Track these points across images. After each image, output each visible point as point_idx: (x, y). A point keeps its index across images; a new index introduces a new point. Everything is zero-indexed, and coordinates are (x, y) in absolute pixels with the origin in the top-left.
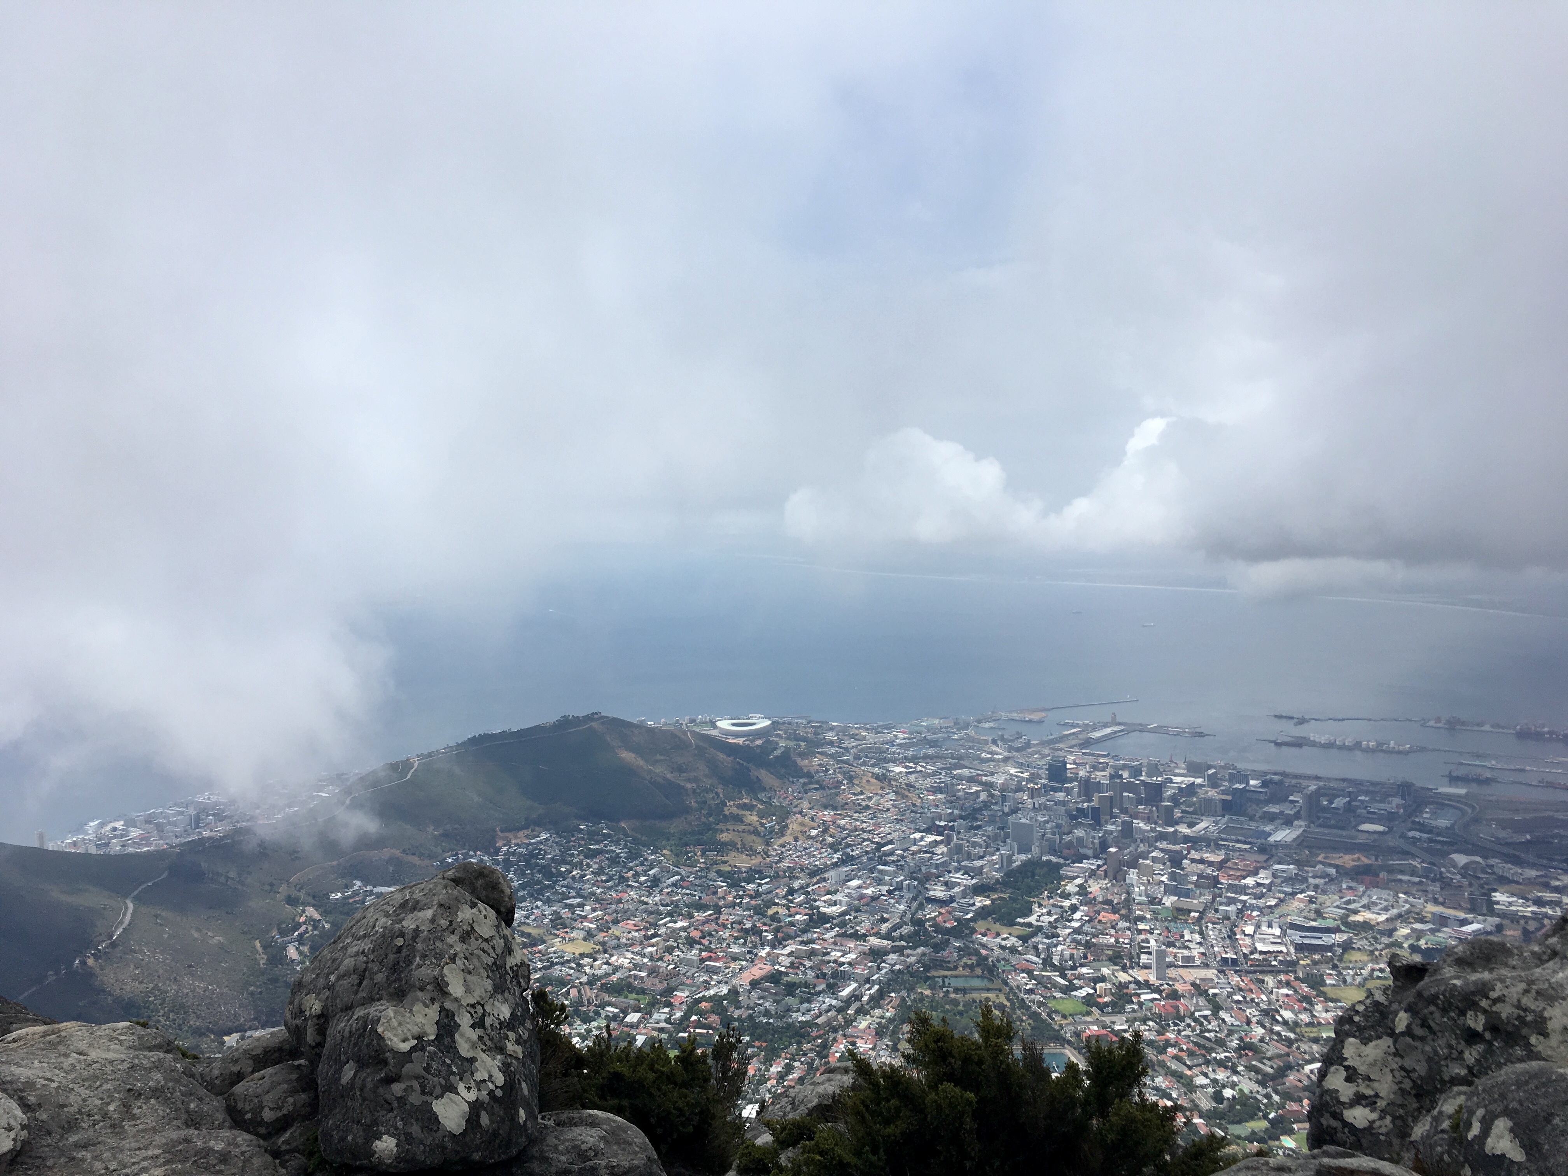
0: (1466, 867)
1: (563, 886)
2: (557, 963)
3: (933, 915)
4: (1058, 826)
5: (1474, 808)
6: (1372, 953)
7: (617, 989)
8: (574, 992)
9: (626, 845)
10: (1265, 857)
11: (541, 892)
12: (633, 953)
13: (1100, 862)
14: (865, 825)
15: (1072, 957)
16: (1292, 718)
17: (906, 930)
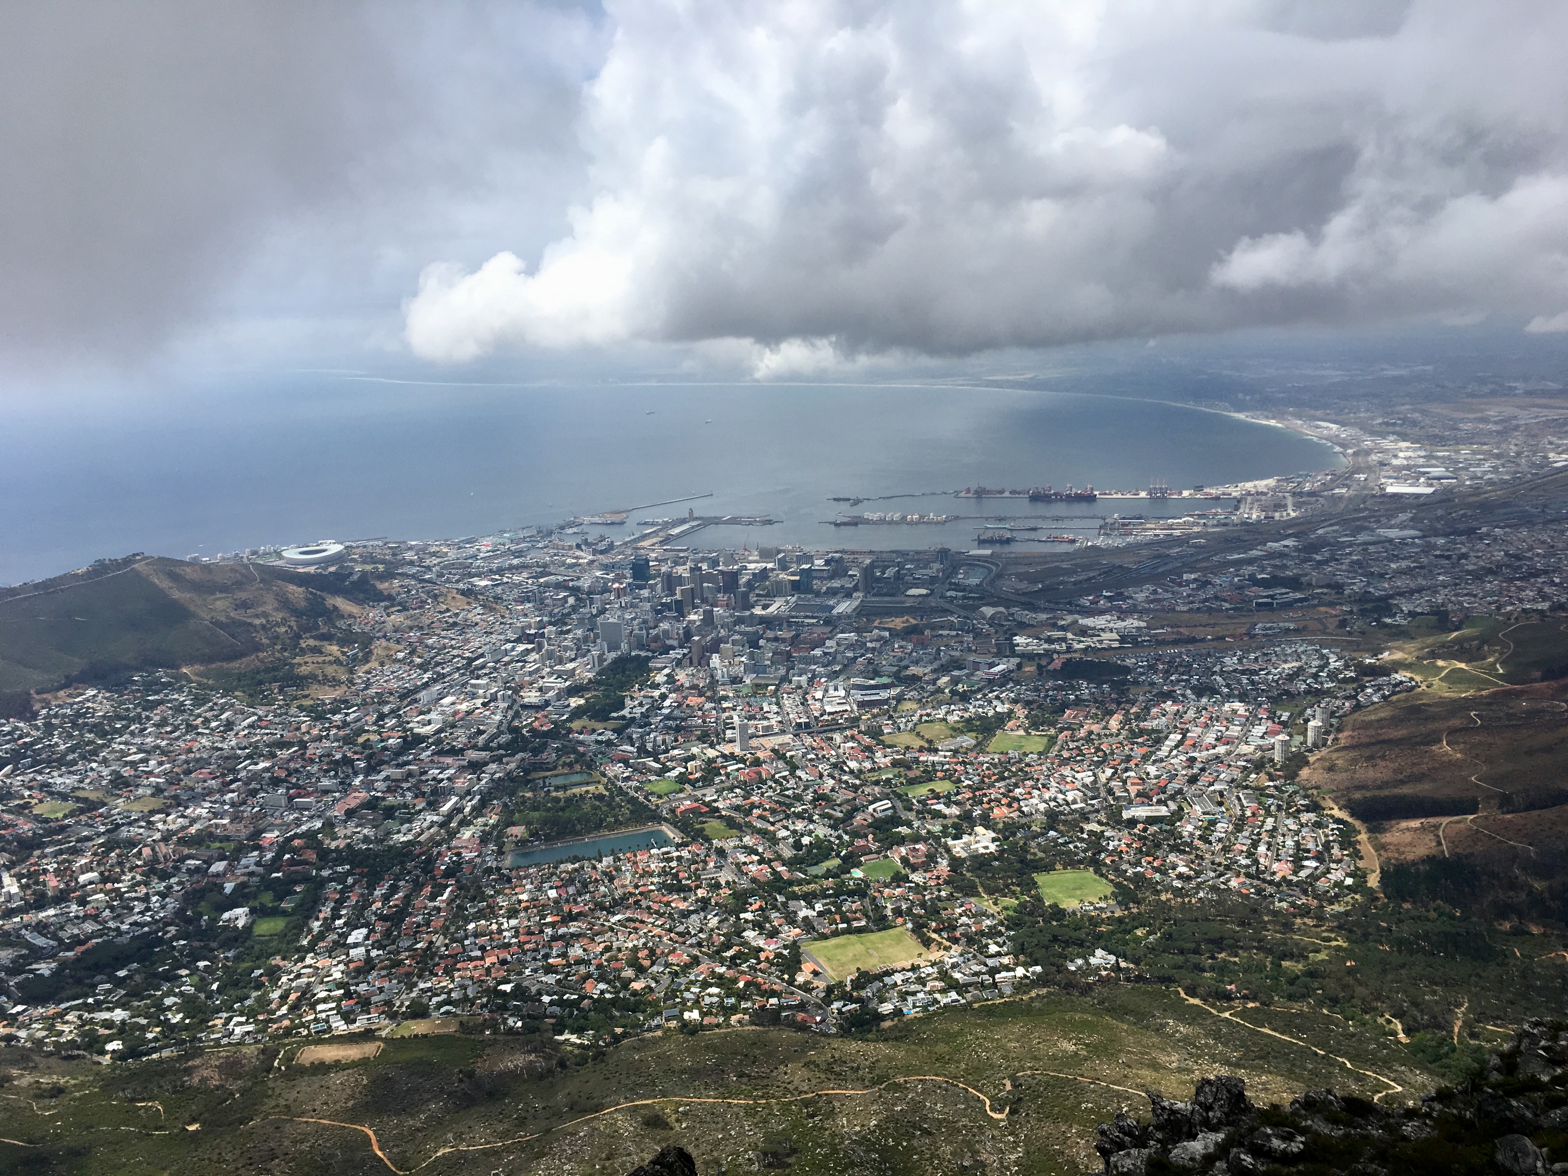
0: (993, 617)
1: (120, 744)
2: (123, 824)
3: (529, 721)
4: (645, 622)
5: (998, 565)
6: (920, 701)
7: (198, 840)
8: (146, 851)
9: (190, 691)
10: (830, 629)
11: (95, 753)
12: (211, 802)
13: (685, 651)
14: (453, 642)
15: (664, 742)
16: (849, 500)
17: (504, 739)
